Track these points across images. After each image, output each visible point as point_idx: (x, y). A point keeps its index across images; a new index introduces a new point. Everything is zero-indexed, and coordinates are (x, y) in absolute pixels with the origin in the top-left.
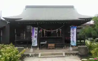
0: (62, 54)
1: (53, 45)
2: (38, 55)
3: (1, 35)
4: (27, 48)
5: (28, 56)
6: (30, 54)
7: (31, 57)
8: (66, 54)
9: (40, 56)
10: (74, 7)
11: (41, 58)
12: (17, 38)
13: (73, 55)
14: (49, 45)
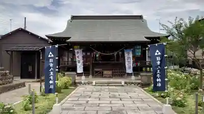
2: (92, 83)
3: (41, 58)
5: (80, 83)
6: (83, 82)
8: (125, 83)
9: (94, 84)
14: (105, 72)
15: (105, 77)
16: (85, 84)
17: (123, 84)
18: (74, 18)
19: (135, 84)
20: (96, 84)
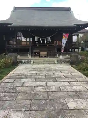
0: (54, 61)
1: (45, 53)
2: (31, 61)
4: (19, 56)
6: (23, 61)
7: (24, 63)
8: (57, 61)
10: (71, 9)
11: (33, 64)
14: (42, 53)
15: (42, 57)
17: (56, 62)
18: (16, 9)
19: (64, 62)
20: (34, 62)
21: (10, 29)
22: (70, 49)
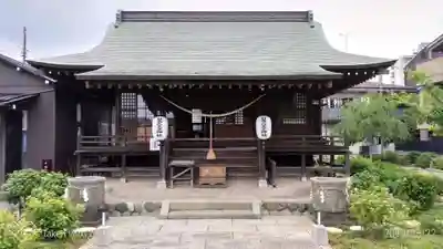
0: (250, 207)
1: (220, 171)
2: (159, 207)
3: (25, 129)
4: (123, 180)
5: (122, 209)
6: (130, 205)
7: (131, 213)
8: (265, 206)
9: (164, 211)
11: (168, 218)
12: (85, 139)
13: (292, 210)
14: (206, 171)
16: (137, 211)
17: (257, 210)
18: (124, 17)
19: (292, 208)
20: (170, 210)
21: (87, 86)
22: (316, 153)
